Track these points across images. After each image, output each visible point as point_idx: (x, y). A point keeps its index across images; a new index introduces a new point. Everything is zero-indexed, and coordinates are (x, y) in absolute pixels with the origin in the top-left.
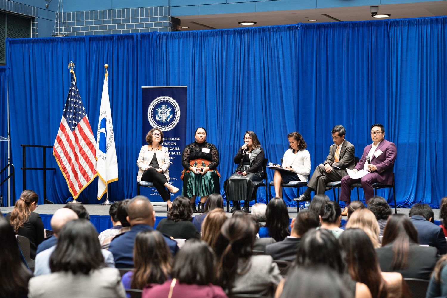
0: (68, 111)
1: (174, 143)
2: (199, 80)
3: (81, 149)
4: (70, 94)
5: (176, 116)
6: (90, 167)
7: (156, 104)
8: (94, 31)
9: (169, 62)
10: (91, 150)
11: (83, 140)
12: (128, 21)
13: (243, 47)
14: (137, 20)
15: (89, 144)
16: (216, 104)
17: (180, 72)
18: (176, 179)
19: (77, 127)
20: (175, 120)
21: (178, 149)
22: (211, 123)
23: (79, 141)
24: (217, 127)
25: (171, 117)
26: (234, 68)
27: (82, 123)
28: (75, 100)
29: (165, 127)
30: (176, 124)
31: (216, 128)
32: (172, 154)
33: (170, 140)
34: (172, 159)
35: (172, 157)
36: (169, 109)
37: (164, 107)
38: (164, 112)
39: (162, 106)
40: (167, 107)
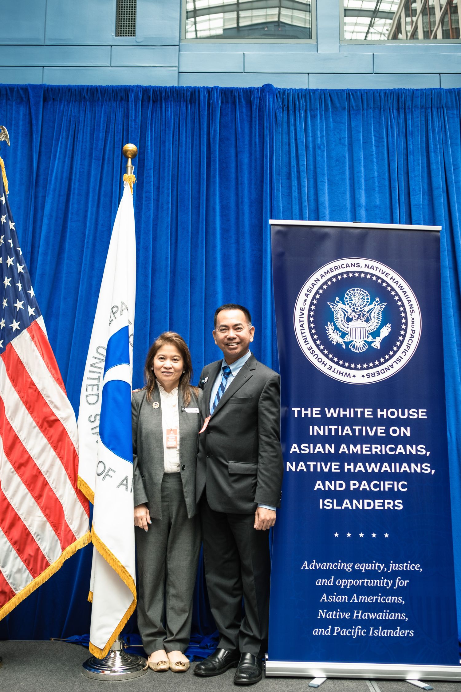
1: (403, 429)
5: (406, 330)
6: (48, 516)
7: (325, 283)
10: (55, 448)
11: (23, 409)
15: (47, 423)
18: (417, 567)
20: (402, 342)
21: (422, 450)
25: (385, 332)
29: (362, 369)
32: (398, 471)
33: (385, 417)
34: (396, 489)
35: (396, 483)
36: (377, 304)
37: (357, 295)
38: (359, 315)
39: (348, 292)
40: (367, 296)
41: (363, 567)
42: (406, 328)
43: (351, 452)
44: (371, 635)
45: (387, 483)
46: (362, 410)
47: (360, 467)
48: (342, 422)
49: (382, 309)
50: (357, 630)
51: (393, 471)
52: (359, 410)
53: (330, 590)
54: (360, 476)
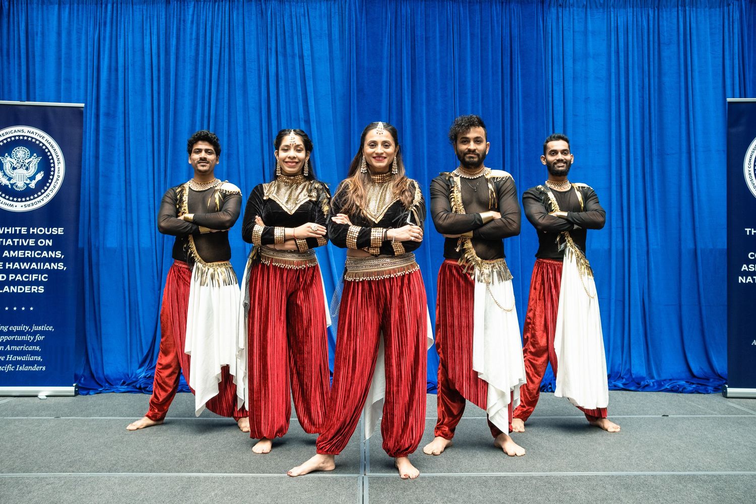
1: (47, 241)
2: (108, 98)
5: (53, 176)
9: (34, 57)
13: (217, 30)
16: (150, 155)
17: (62, 79)
18: (50, 328)
20: (50, 184)
21: (59, 254)
22: (137, 197)
24: (152, 206)
25: (39, 177)
26: (196, 75)
29: (21, 201)
30: (52, 195)
31: (149, 208)
32: (42, 268)
33: (35, 233)
34: (40, 280)
35: (40, 275)
36: (34, 158)
37: (21, 151)
38: (22, 165)
39: (14, 150)
40: (28, 152)
41: (15, 328)
42: (54, 174)
43: (11, 256)
44: (17, 370)
45: (34, 275)
46: (20, 228)
47: (17, 265)
48: (5, 236)
49: (38, 161)
50: (8, 367)
51: (39, 268)
52: (18, 229)
54: (16, 272)
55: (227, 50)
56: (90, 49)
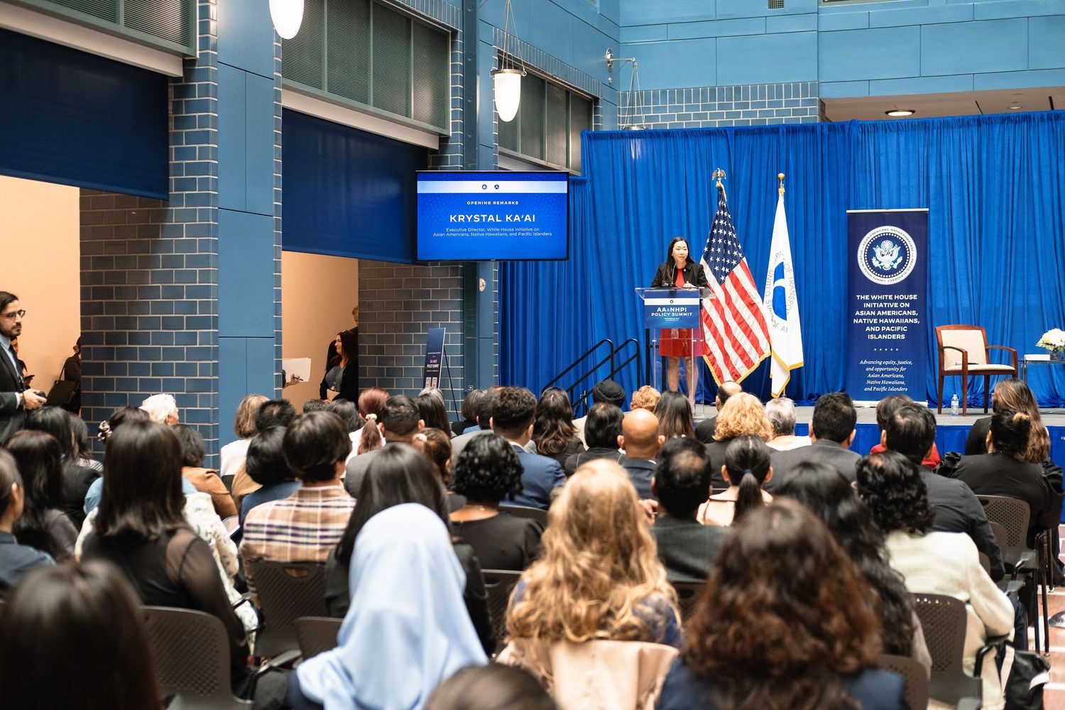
0: (713, 250)
1: (906, 304)
3: (736, 315)
4: (717, 222)
6: (753, 344)
7: (872, 239)
8: (684, 122)
10: (754, 315)
11: (740, 299)
12: (746, 106)
14: (763, 105)
15: (751, 305)
18: (909, 363)
19: (727, 277)
20: (907, 265)
21: (914, 313)
23: (734, 301)
25: (900, 260)
27: (739, 271)
28: (725, 233)
29: (888, 277)
30: (909, 272)
32: (903, 322)
33: (898, 299)
34: (902, 330)
35: (902, 327)
36: (896, 247)
37: (887, 243)
38: (888, 253)
39: (883, 243)
40: (892, 244)
41: (887, 363)
42: (909, 258)
43: (882, 315)
45: (898, 327)
46: (888, 296)
47: (886, 321)
48: (879, 301)
49: (899, 250)
50: (882, 388)
51: (901, 322)
52: (886, 296)
53: (872, 373)
54: (886, 325)
55: (1026, 159)
56: (921, 164)
